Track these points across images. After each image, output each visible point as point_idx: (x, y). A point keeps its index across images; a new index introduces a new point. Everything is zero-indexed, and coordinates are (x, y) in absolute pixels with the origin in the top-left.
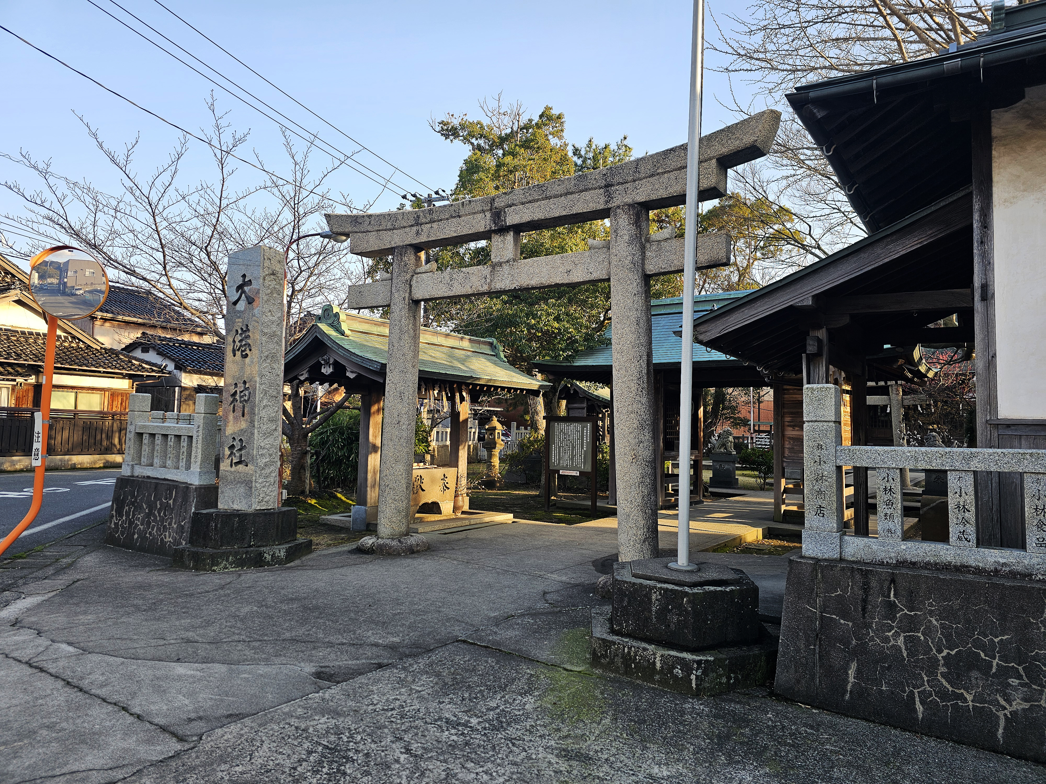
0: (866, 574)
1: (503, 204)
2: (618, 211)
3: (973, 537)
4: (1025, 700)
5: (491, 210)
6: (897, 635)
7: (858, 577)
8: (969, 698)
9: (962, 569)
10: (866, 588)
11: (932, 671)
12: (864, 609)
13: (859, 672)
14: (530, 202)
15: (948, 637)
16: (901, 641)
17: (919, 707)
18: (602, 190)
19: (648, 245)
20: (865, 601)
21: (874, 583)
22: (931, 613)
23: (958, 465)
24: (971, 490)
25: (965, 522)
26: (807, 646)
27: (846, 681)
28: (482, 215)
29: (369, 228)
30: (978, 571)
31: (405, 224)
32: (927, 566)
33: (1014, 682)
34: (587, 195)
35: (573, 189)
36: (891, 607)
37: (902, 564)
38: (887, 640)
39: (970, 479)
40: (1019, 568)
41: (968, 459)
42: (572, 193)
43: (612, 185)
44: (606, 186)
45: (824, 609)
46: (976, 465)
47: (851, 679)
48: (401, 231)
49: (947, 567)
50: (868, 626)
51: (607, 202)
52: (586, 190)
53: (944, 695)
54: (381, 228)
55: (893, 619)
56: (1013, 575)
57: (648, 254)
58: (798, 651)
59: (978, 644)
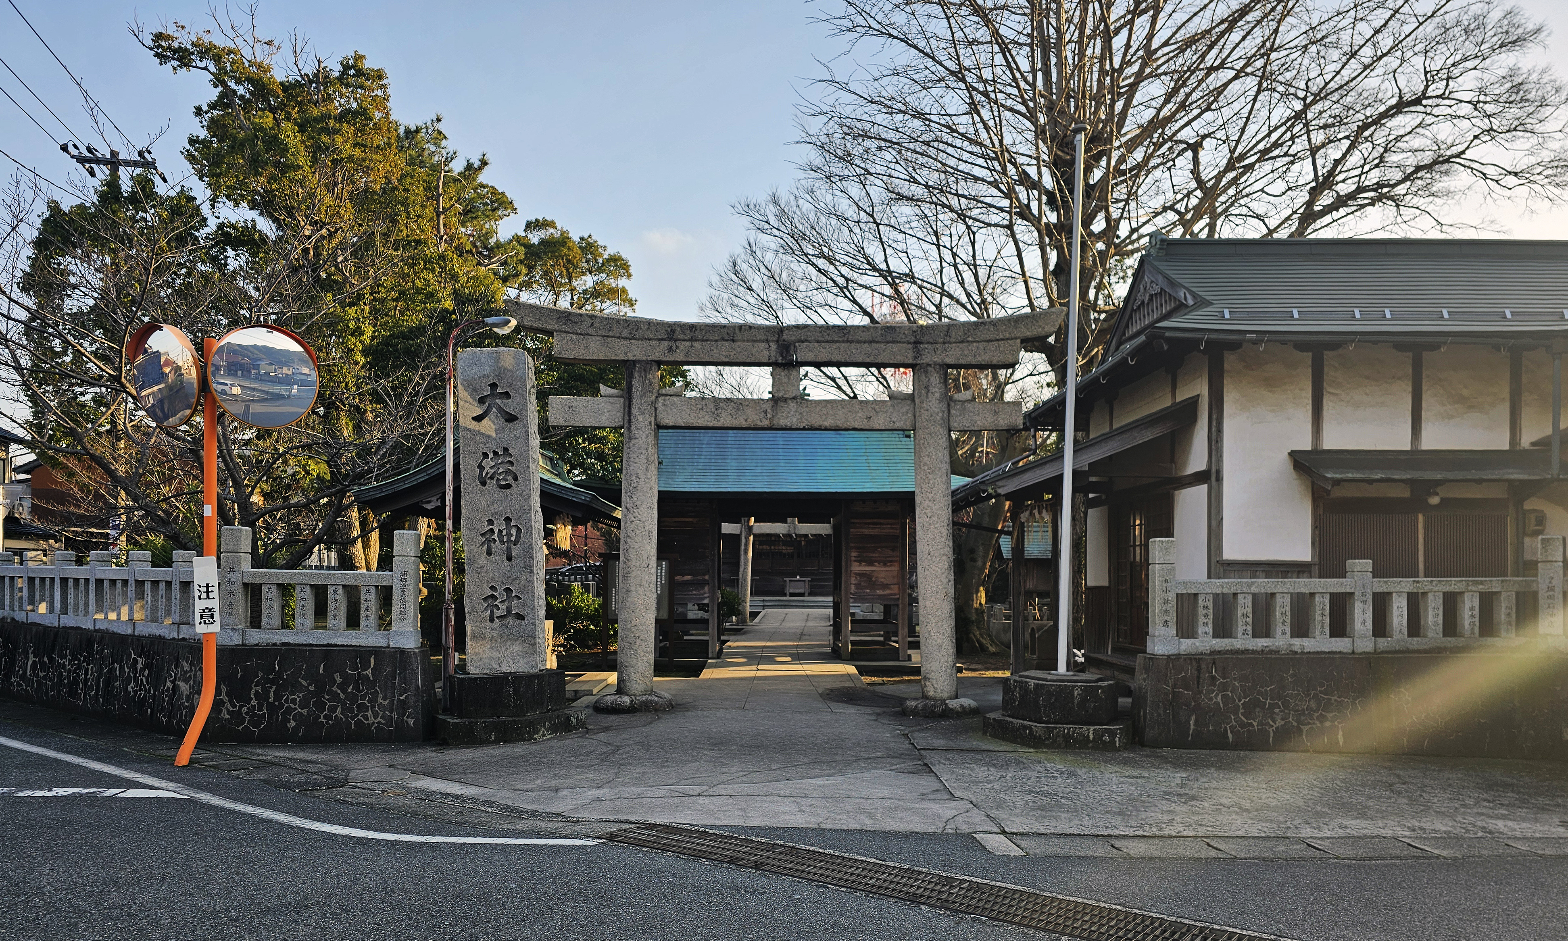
0: (1198, 661)
1: (793, 338)
2: (929, 369)
3: (1250, 633)
4: (1282, 719)
5: (777, 341)
6: (1217, 695)
7: (1194, 663)
8: (1255, 724)
9: (1246, 651)
10: (1199, 670)
11: (1236, 714)
12: (1198, 683)
13: (1196, 721)
14: (827, 342)
15: (1244, 691)
16: (1219, 698)
17: (1230, 735)
18: (910, 346)
19: (952, 404)
20: (1198, 677)
21: (1203, 666)
22: (1235, 679)
23: (1245, 590)
24: (1250, 605)
25: (1247, 624)
26: (1165, 711)
27: (1189, 729)
28: (763, 345)
29: (591, 331)
30: (1254, 652)
31: (651, 336)
32: (1227, 652)
33: (1277, 710)
34: (895, 348)
35: (879, 339)
36: (1213, 678)
37: (1213, 652)
38: (1211, 699)
39: (1250, 598)
40: (1273, 648)
41: (1250, 585)
42: (877, 342)
43: (921, 343)
44: (915, 343)
45: (1175, 686)
46: (1254, 589)
47: (1192, 727)
48: (645, 343)
49: (1237, 652)
50: (1201, 692)
51: (915, 358)
52: (893, 342)
53: (1243, 725)
54: (611, 334)
55: (1214, 685)
56: (1271, 652)
57: (953, 412)
58: (1159, 715)
59: (1259, 693)
